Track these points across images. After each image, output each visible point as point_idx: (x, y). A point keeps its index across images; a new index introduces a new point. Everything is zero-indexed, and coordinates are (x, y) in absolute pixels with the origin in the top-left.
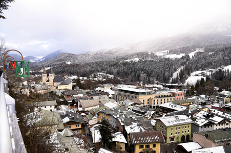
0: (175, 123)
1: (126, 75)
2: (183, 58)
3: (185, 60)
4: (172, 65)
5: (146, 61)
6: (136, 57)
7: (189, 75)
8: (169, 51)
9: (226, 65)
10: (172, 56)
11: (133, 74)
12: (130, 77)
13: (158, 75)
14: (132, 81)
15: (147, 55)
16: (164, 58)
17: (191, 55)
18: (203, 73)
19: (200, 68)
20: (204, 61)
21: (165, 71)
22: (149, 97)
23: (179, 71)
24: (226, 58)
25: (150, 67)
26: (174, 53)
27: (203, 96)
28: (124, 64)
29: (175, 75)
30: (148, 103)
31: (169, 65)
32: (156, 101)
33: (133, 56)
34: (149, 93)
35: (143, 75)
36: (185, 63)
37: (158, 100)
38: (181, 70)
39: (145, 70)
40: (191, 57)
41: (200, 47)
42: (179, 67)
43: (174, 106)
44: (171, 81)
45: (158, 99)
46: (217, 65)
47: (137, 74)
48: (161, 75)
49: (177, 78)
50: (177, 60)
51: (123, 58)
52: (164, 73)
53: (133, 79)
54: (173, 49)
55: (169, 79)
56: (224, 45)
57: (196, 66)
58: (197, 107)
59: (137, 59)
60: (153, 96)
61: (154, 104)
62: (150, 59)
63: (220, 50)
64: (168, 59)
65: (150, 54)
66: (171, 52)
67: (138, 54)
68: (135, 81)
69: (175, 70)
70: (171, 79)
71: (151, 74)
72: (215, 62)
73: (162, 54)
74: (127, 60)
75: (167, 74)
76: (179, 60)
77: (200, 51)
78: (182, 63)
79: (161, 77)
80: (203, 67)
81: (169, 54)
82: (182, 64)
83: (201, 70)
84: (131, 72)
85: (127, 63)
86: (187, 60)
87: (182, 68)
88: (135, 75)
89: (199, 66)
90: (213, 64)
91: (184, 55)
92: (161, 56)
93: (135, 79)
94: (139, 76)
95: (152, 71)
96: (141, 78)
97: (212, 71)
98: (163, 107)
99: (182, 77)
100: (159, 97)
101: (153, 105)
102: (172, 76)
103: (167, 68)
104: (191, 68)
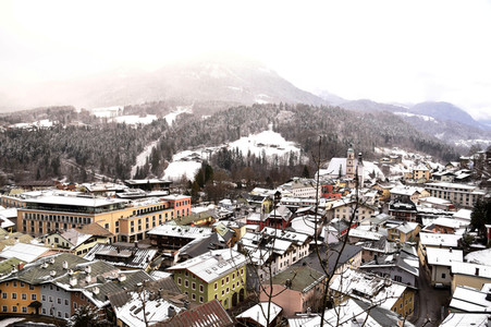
0: (220, 271)
1: (21, 161)
2: (154, 124)
3: (159, 129)
4: (133, 139)
5: (73, 128)
6: (44, 118)
7: (170, 159)
8: (122, 109)
9: (233, 140)
10: (132, 120)
11: (41, 159)
12: (33, 167)
13: (103, 161)
14: (38, 177)
15: (72, 114)
16: (113, 123)
17: (170, 118)
18: (195, 154)
19: (188, 145)
20: (194, 131)
21: (118, 150)
22: (118, 215)
23: (148, 151)
24: (232, 127)
25: (84, 142)
26: (135, 114)
27: (226, 202)
28: (14, 134)
29: (141, 160)
30: (117, 230)
31: (127, 138)
32: (136, 223)
33: (35, 114)
34: (118, 207)
35: (67, 163)
36: (159, 134)
37: (140, 221)
38: (154, 150)
39: (71, 149)
40: (170, 123)
41: (183, 104)
42: (148, 143)
43: (183, 231)
44: (133, 173)
45: (139, 217)
46: (217, 140)
47: (50, 160)
48: (111, 162)
49: (147, 166)
50: (142, 129)
51: (5, 119)
52: (118, 157)
53: (42, 172)
54: (133, 105)
55: (129, 170)
56: (225, 103)
57: (182, 141)
58: (228, 226)
59: (46, 123)
60: (126, 213)
61: (132, 230)
62: (81, 124)
63: (221, 113)
64: (123, 126)
65: (79, 111)
66: (128, 110)
67: (48, 111)
68: (46, 178)
69: (141, 150)
70: (134, 169)
71: (86, 158)
72: (214, 134)
73: (108, 115)
74: (19, 125)
75: (123, 157)
76: (147, 127)
77: (185, 111)
78: (154, 134)
79: (110, 166)
80: (195, 144)
81: (124, 114)
82: (154, 138)
83: (192, 150)
84: (35, 155)
85: (20, 131)
86: (163, 128)
87: (154, 144)
88: (47, 162)
89: (188, 141)
90: (212, 137)
91: (155, 118)
92: (106, 119)
93: (48, 171)
94: (56, 164)
95: (90, 152)
96: (62, 170)
97: (211, 151)
98: (160, 237)
99: (157, 163)
100: (142, 213)
101: (130, 234)
102: (134, 163)
103: (124, 146)
104: (173, 145)
